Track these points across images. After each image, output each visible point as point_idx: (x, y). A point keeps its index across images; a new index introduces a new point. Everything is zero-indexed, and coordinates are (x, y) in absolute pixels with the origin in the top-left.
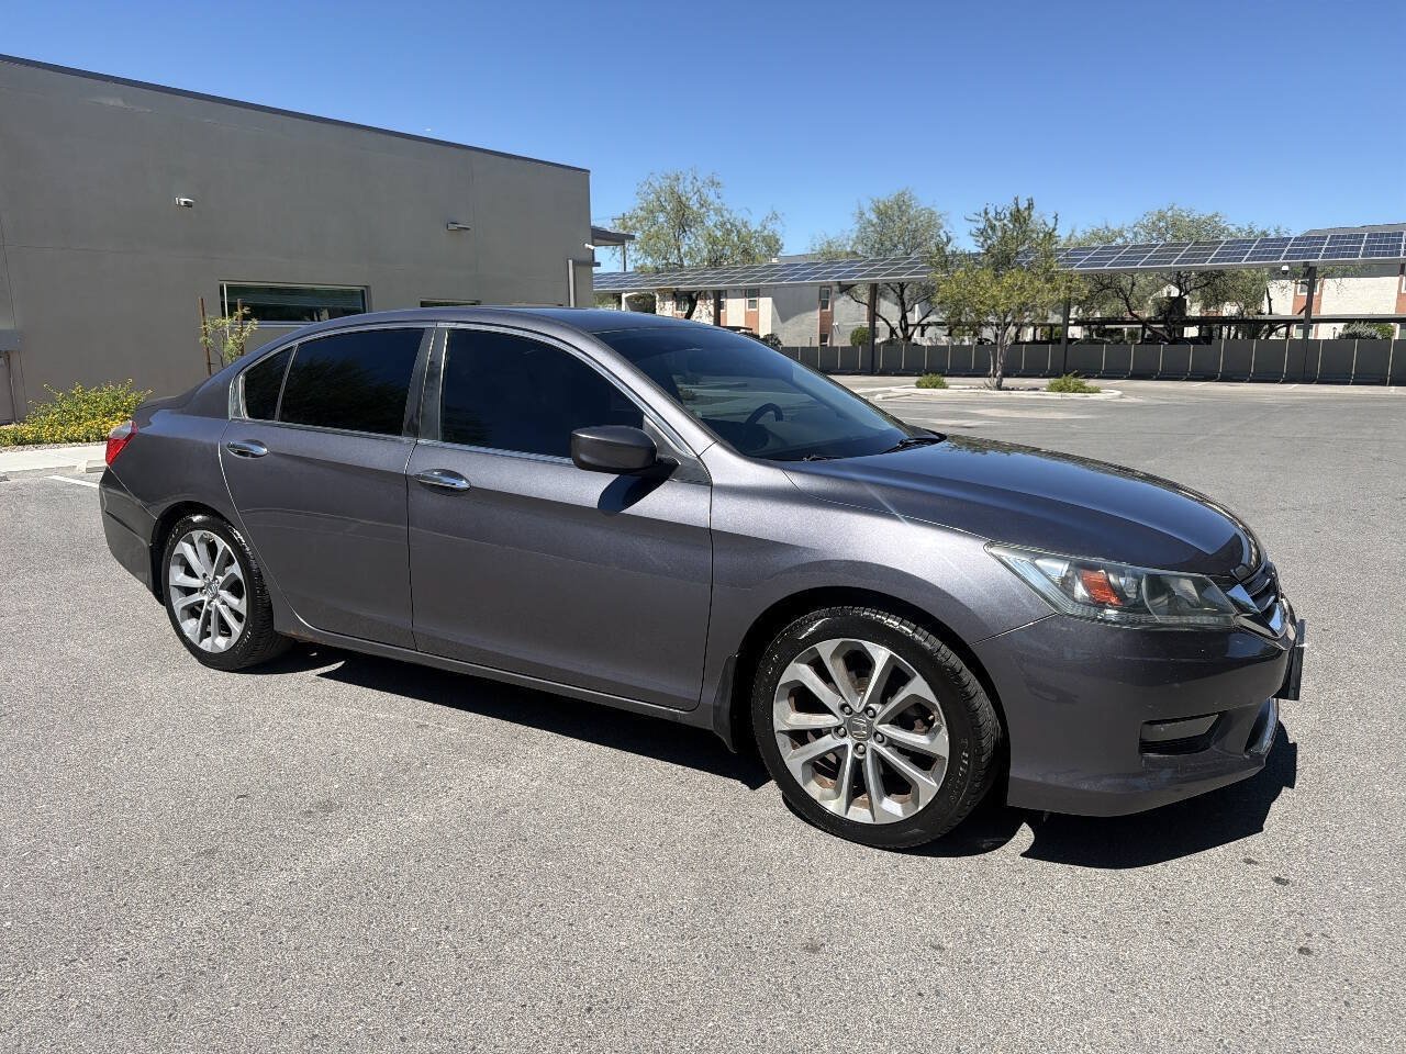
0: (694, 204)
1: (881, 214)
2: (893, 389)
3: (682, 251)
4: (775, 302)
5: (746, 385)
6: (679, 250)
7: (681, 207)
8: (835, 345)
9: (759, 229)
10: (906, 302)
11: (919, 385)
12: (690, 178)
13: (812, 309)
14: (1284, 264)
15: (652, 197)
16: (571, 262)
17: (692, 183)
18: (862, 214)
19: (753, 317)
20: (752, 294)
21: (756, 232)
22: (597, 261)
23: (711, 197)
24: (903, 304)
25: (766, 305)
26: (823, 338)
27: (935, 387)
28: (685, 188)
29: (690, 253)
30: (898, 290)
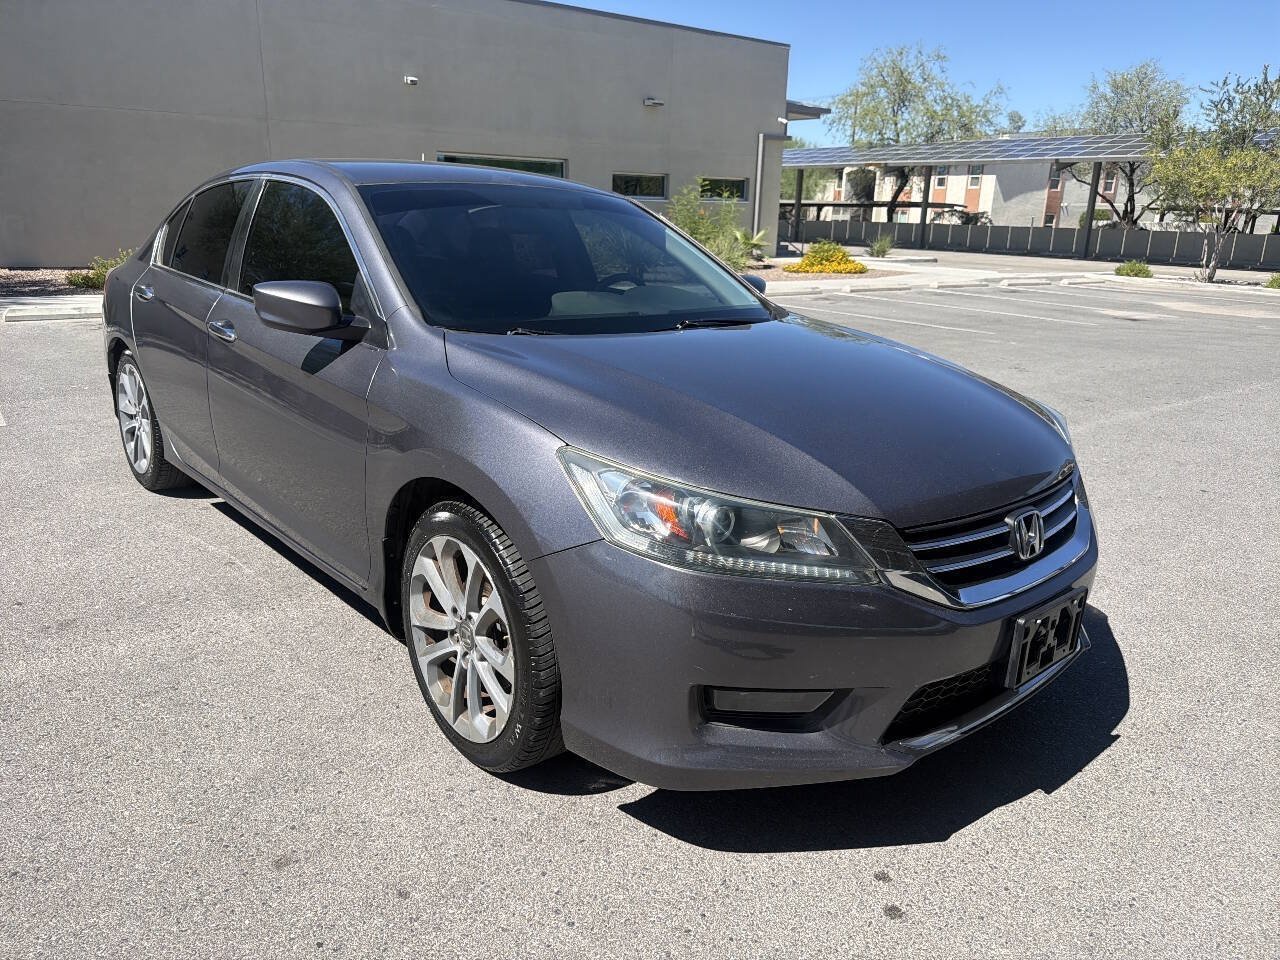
0: (917, 79)
1: (1116, 87)
2: (1086, 274)
3: (899, 126)
4: (1000, 181)
6: (896, 124)
7: (903, 80)
8: (1061, 226)
9: (981, 104)
10: (1135, 182)
11: (1118, 272)
12: (914, 52)
13: (1040, 188)
15: (875, 72)
16: (761, 136)
17: (917, 57)
18: (1095, 87)
19: (972, 196)
20: (975, 170)
21: (977, 106)
22: (788, 134)
23: (934, 69)
24: (1132, 185)
25: (989, 182)
26: (1049, 219)
27: (1136, 275)
28: (910, 65)
29: (906, 128)
30: (1128, 170)
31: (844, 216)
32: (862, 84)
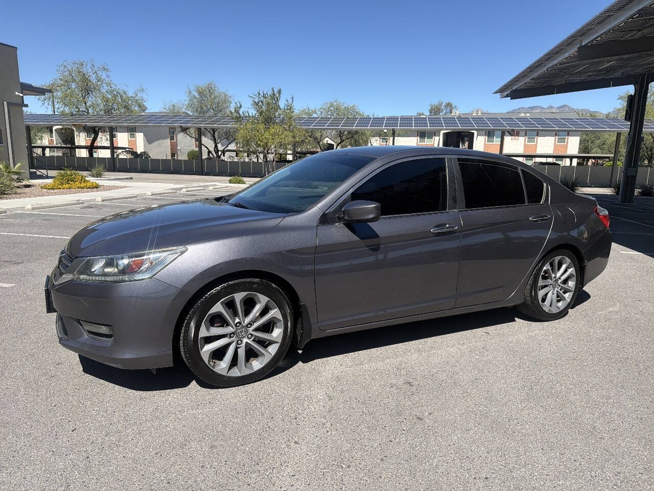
0: (93, 79)
1: (200, 93)
2: (218, 183)
3: (88, 104)
4: (145, 136)
5: (131, 178)
6: (86, 104)
7: (85, 79)
8: (179, 159)
9: (133, 95)
10: (217, 139)
11: (230, 182)
12: (90, 65)
13: (165, 138)
14: (385, 129)
15: (67, 73)
16: (5, 103)
17: (91, 68)
18: (190, 92)
19: (133, 143)
20: (132, 130)
21: (131, 97)
22: (25, 103)
23: (103, 75)
24: (215, 139)
25: (140, 137)
26: (173, 155)
27: (239, 183)
28: (87, 70)
29: (93, 106)
30: (212, 132)
31: (59, 153)
32: (60, 80)
